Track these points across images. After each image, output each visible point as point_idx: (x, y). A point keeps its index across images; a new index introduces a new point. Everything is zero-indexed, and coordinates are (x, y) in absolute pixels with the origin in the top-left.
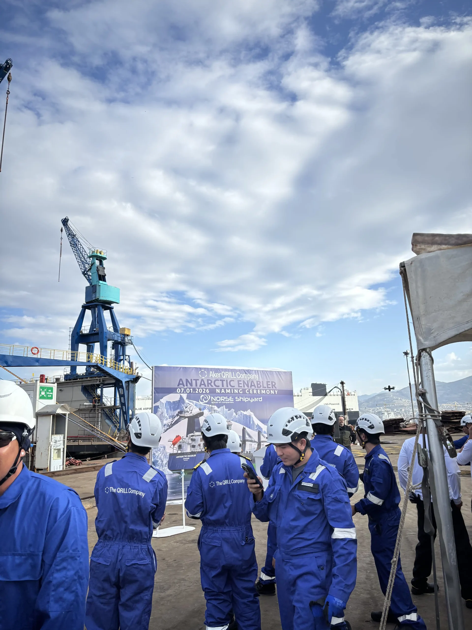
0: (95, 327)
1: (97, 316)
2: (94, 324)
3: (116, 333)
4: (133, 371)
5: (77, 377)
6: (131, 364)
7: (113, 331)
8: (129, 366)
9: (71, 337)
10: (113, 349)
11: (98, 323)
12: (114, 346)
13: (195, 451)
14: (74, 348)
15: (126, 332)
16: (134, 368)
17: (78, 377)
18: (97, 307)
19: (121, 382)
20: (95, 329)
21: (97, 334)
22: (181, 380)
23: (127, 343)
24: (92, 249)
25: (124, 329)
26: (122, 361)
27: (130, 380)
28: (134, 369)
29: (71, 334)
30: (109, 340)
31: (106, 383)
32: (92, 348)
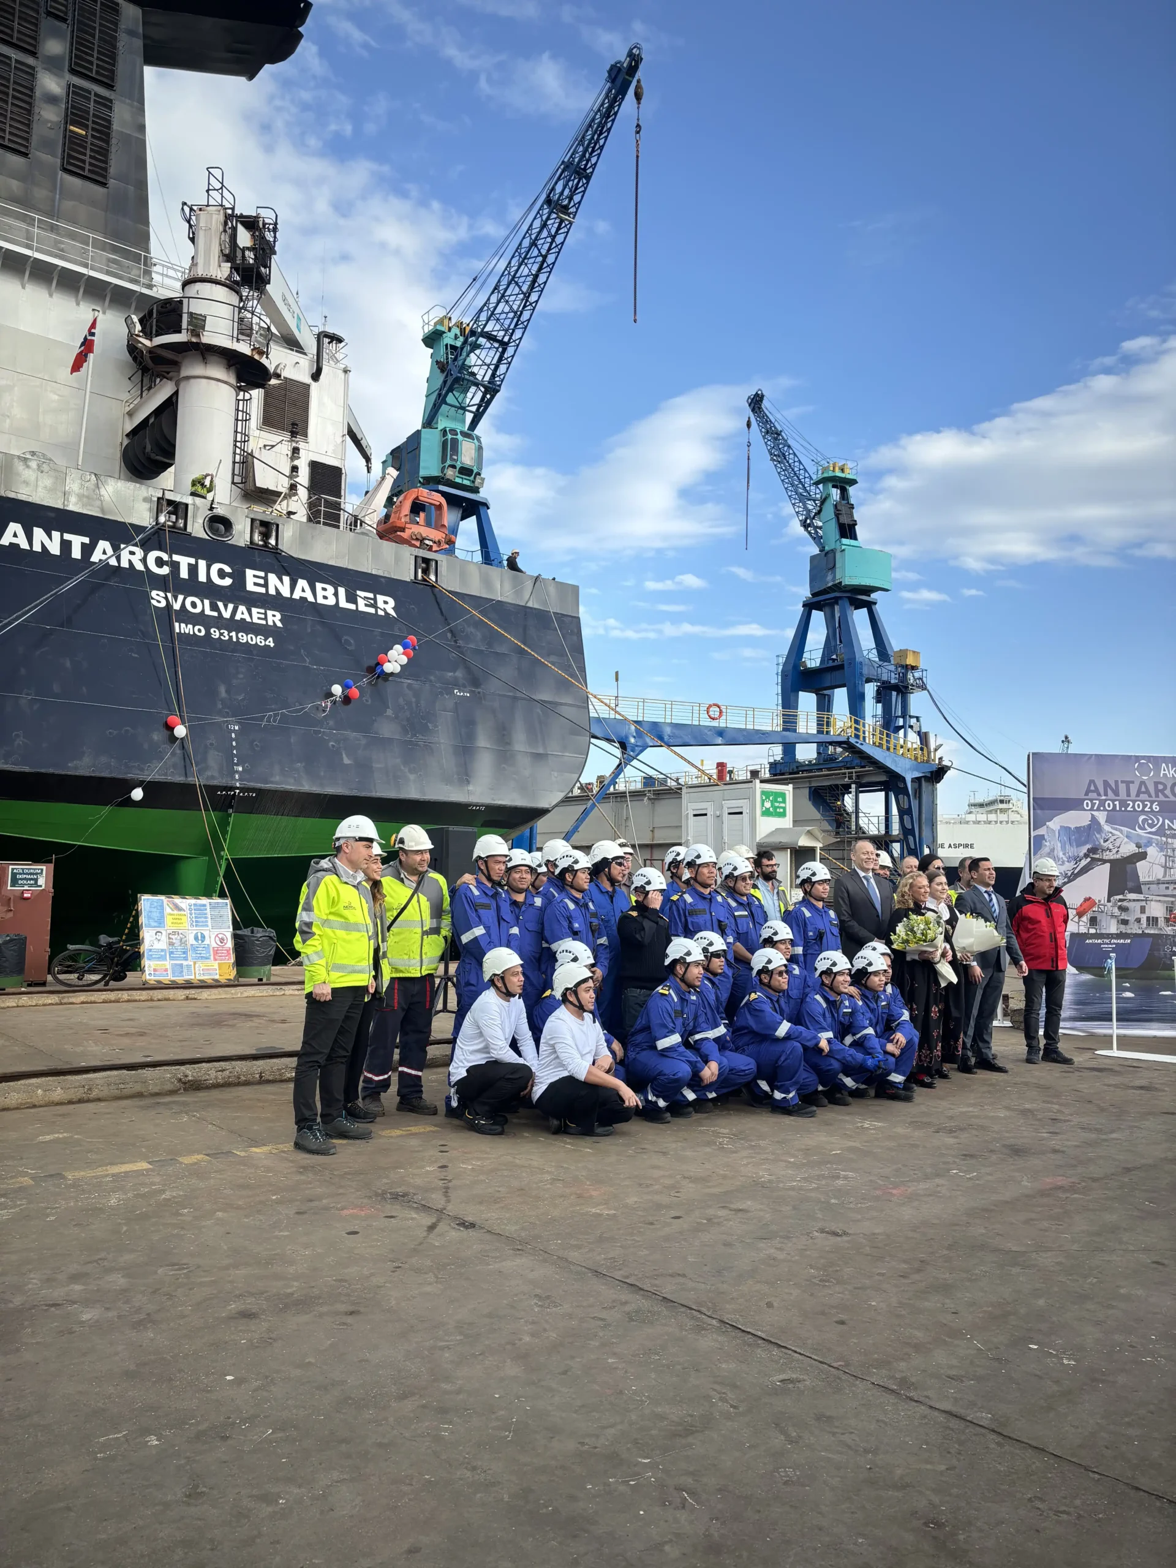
0: (835, 652)
1: (837, 625)
2: (833, 644)
3: (885, 664)
4: (929, 753)
5: (797, 767)
6: (924, 737)
7: (877, 659)
8: (919, 743)
9: (780, 677)
10: (878, 702)
11: (841, 641)
12: (882, 696)
13: (1129, 931)
14: (789, 702)
15: (910, 661)
16: (932, 746)
17: (800, 769)
18: (837, 604)
19: (903, 779)
20: (834, 657)
21: (841, 667)
22: (1092, 782)
23: (912, 685)
24: (822, 463)
25: (903, 653)
26: (902, 730)
27: (921, 775)
28: (932, 750)
29: (780, 671)
30: (868, 681)
31: (865, 780)
32: (829, 701)
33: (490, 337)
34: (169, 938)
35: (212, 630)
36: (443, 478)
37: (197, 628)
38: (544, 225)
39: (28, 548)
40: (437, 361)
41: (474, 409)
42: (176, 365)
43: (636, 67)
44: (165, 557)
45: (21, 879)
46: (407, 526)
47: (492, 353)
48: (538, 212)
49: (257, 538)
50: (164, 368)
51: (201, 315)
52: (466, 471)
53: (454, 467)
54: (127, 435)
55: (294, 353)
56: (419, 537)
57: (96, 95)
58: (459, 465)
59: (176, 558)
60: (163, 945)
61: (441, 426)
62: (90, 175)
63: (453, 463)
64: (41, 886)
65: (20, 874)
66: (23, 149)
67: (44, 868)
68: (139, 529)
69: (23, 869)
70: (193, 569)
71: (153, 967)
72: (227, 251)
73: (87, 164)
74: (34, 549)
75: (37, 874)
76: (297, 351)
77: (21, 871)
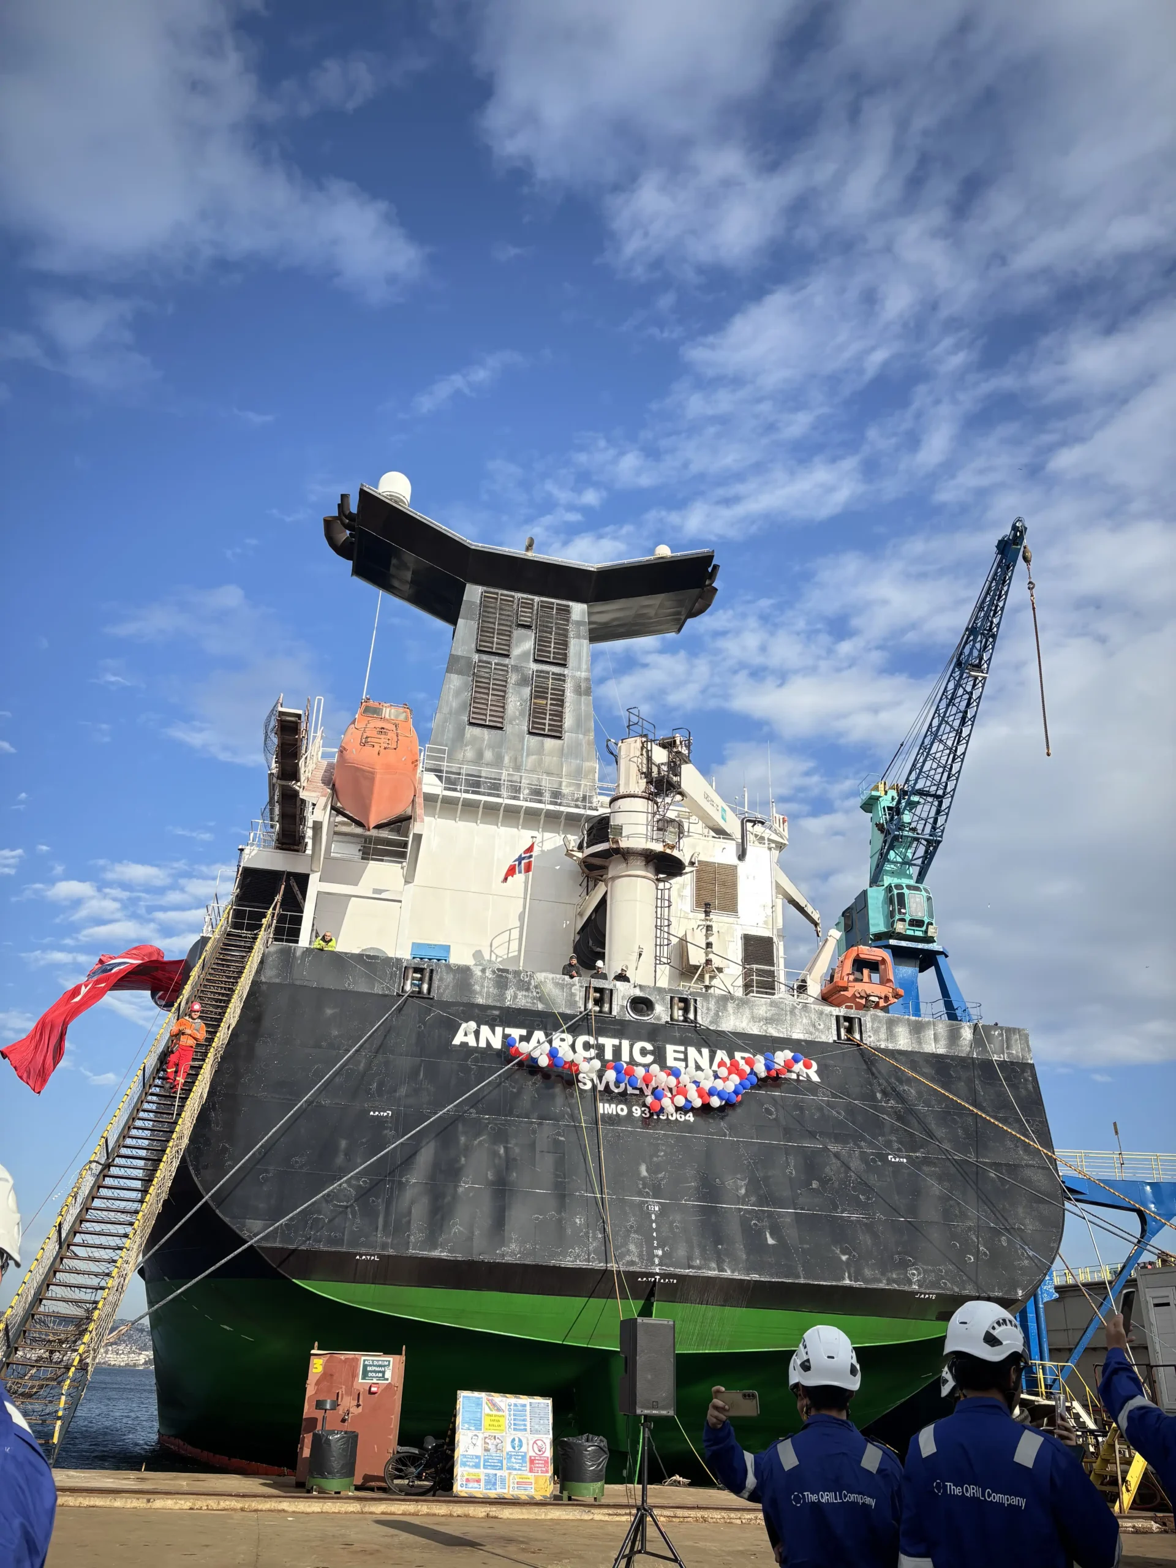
33: (921, 793)
34: (486, 1443)
35: (634, 1109)
36: (893, 932)
37: (620, 1107)
38: (958, 685)
39: (476, 1045)
40: (876, 824)
41: (919, 862)
42: (605, 868)
43: (1022, 538)
44: (592, 1041)
45: (371, 1372)
46: (850, 984)
47: (927, 807)
48: (951, 675)
49: (679, 1014)
50: (596, 873)
51: (618, 825)
52: (917, 923)
53: (903, 920)
54: (578, 933)
55: (721, 840)
56: (863, 994)
57: (553, 674)
58: (908, 918)
59: (601, 1040)
60: (479, 1451)
61: (886, 884)
62: (550, 733)
63: (902, 916)
64: (387, 1379)
65: (370, 1366)
66: (499, 725)
67: (391, 1359)
68: (566, 1017)
69: (373, 1361)
70: (617, 1051)
71: (466, 1477)
72: (645, 770)
73: (547, 725)
74: (480, 1045)
75: (384, 1366)
76: (723, 838)
77: (371, 1363)
